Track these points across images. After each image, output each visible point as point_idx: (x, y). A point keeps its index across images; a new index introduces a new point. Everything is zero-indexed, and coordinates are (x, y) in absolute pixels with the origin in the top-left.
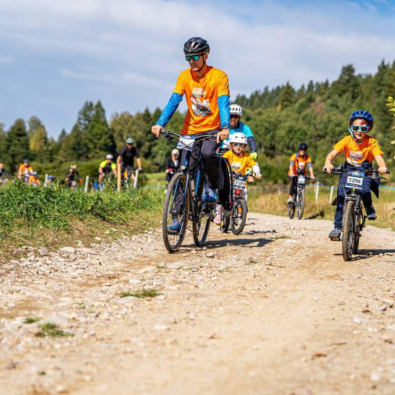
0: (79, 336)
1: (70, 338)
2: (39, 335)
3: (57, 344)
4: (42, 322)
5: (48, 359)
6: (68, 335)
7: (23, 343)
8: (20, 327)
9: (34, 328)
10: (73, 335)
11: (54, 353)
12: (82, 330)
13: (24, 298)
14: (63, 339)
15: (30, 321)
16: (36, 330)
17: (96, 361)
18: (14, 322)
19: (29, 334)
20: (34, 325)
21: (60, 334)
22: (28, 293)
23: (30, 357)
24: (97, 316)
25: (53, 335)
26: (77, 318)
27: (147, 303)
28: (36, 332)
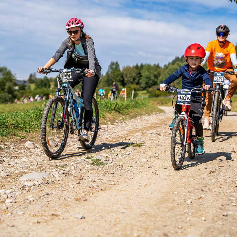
0: (110, 164)
1: (105, 166)
2: (92, 164)
3: (101, 168)
4: (93, 158)
5: (96, 175)
7: (86, 168)
8: (84, 161)
9: (90, 161)
10: (107, 164)
11: (99, 173)
12: (111, 161)
14: (103, 166)
15: (89, 158)
16: (91, 162)
17: (116, 175)
18: (82, 159)
19: (88, 164)
20: (90, 160)
21: (102, 164)
23: (88, 174)
24: (117, 156)
25: (98, 164)
26: (108, 156)
27: (138, 149)
28: (91, 163)
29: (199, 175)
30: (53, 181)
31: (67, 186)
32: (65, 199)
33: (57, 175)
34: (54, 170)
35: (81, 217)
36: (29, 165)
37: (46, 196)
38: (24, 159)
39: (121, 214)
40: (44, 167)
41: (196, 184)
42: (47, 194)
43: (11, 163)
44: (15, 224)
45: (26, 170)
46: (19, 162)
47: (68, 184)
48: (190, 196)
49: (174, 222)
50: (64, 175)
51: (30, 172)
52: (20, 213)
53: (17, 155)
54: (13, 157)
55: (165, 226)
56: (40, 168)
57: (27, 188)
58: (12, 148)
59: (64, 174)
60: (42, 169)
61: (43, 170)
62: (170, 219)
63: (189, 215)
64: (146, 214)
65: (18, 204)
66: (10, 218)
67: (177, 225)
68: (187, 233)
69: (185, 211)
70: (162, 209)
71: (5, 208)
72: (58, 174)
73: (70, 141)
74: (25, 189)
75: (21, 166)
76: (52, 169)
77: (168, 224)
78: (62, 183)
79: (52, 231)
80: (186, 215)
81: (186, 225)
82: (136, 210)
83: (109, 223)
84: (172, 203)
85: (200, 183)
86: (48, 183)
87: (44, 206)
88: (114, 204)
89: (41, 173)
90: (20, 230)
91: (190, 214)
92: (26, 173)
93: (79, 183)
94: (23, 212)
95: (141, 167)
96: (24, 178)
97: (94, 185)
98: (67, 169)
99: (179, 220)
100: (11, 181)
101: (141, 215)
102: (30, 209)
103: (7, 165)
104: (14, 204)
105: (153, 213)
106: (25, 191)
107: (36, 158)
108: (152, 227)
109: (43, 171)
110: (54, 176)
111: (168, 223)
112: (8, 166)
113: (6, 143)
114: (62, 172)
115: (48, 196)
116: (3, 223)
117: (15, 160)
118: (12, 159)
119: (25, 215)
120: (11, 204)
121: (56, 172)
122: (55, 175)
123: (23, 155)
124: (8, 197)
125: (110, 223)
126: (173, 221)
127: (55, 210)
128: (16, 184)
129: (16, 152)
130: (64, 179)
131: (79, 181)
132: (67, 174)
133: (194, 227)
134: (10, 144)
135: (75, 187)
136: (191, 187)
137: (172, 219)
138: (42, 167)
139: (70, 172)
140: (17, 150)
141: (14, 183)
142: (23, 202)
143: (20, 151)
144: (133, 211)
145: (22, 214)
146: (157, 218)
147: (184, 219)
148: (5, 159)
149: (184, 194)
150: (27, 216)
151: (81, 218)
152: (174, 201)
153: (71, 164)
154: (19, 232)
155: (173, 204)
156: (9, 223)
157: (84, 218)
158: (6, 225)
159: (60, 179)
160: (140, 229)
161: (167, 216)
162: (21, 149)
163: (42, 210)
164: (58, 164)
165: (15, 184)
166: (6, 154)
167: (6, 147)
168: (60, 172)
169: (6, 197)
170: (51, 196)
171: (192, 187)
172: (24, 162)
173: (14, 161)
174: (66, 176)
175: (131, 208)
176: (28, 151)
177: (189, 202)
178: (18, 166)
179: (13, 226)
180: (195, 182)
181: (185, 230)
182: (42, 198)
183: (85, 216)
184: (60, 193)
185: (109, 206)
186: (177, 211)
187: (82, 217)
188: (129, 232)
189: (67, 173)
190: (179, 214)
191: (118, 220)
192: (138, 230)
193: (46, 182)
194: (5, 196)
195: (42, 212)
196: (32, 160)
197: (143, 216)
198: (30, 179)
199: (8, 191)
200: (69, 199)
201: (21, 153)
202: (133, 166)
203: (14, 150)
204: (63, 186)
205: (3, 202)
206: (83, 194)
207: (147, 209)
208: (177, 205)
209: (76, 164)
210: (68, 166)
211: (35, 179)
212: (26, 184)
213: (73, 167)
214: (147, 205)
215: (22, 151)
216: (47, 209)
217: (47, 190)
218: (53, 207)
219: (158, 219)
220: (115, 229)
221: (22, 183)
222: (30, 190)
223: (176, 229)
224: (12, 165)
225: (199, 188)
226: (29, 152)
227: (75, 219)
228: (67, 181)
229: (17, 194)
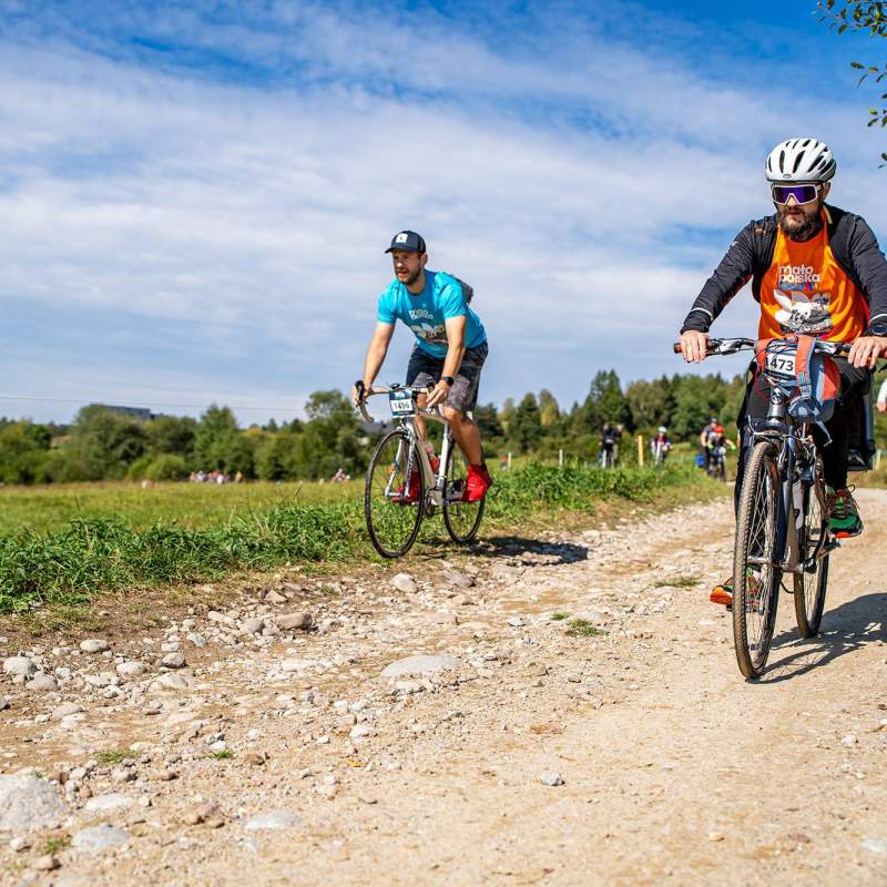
0: (616, 634)
1: (605, 637)
2: (569, 633)
3: (593, 643)
4: (571, 618)
5: (584, 663)
6: (601, 633)
8: (548, 624)
9: (563, 625)
10: (607, 634)
11: (589, 656)
12: (618, 626)
13: (549, 589)
14: (597, 638)
15: (559, 617)
16: (566, 628)
17: (637, 664)
18: (540, 619)
19: (559, 632)
20: (563, 621)
21: (594, 632)
22: (553, 584)
23: (561, 661)
24: (632, 611)
25: (586, 633)
26: (610, 613)
27: (687, 593)
28: (566, 630)
29: (866, 663)
30: (471, 680)
31: (508, 693)
32: (506, 728)
33: (478, 664)
34: (470, 650)
35: (554, 782)
36: (406, 635)
37: (455, 720)
38: (393, 621)
39: (665, 774)
40: (444, 642)
41: (860, 688)
42: (458, 715)
43: (360, 629)
44: (378, 797)
45: (396, 649)
46: (379, 627)
47: (511, 687)
48: (849, 723)
49: (817, 799)
50: (498, 664)
51: (409, 655)
52: (391, 767)
53: (374, 611)
54: (363, 614)
55: (792, 810)
56: (433, 642)
57: (405, 698)
58: (360, 590)
59: (496, 659)
60: (439, 645)
61: (441, 648)
62: (803, 789)
63: (856, 778)
64: (735, 775)
65: (384, 741)
66: (364, 781)
67: (826, 808)
68: (858, 832)
69: (844, 767)
70: (776, 761)
71: (350, 750)
72: (482, 660)
73: (505, 572)
74: (398, 699)
75: (384, 639)
76: (465, 647)
77: (801, 806)
78: (494, 684)
79: (478, 821)
80: (848, 777)
81: (852, 808)
82: (703, 763)
83: (633, 799)
84: (802, 742)
85: (870, 685)
86: (456, 684)
87: (451, 747)
88: (641, 744)
89: (437, 659)
90: (392, 815)
91: (860, 776)
92: (398, 656)
93: (541, 685)
94: (397, 764)
95: (701, 641)
96: (393, 670)
97: (582, 690)
98: (505, 647)
99: (829, 794)
100: (362, 677)
101: (722, 777)
102: (415, 756)
103: (347, 636)
104: (373, 740)
105: (753, 772)
106: (399, 706)
107: (422, 616)
108: (757, 812)
109: (441, 652)
110: (471, 665)
111: (801, 800)
112: (353, 637)
113: (344, 579)
114: (491, 654)
115: (461, 719)
116: (348, 793)
117: (370, 622)
118: (362, 620)
119: (402, 772)
120: (366, 740)
121: (475, 655)
122: (474, 664)
123: (388, 610)
124: (356, 722)
125: (637, 799)
126: (814, 795)
127: (482, 759)
128: (374, 687)
129: (370, 602)
130: (500, 673)
131: (539, 678)
132: (506, 661)
133: (875, 813)
134: (355, 581)
135: (531, 696)
136: (847, 697)
137: (811, 790)
138: (438, 641)
139: (513, 655)
140: (372, 596)
141: (368, 683)
142: (397, 736)
143: (380, 599)
144: (695, 765)
145: (396, 769)
146: (767, 786)
147: (845, 790)
148: (343, 618)
149: (832, 716)
150: (407, 774)
151: (555, 785)
152: (806, 737)
153: (514, 633)
154: (392, 819)
155: (805, 747)
156: (361, 795)
157: (563, 783)
158: (355, 800)
159: (489, 673)
160: (723, 818)
161: (795, 779)
162: (383, 595)
163: (446, 759)
164: (479, 634)
165: (370, 684)
166: (345, 607)
167: (344, 587)
168: (486, 656)
169: (352, 721)
170: (467, 719)
171: (850, 697)
172: (393, 626)
173: (365, 623)
174: (503, 664)
175: (690, 757)
176: (399, 600)
177: (849, 739)
178: (377, 638)
179: (375, 802)
180: (858, 683)
181: (851, 822)
182: (445, 724)
183: (564, 777)
184: (491, 713)
185: (629, 752)
186: (819, 767)
187: (558, 780)
188: (692, 828)
189: (505, 658)
190: (829, 776)
191: (657, 791)
192: (718, 822)
193: (453, 681)
194: (349, 718)
195: (448, 765)
196: (411, 621)
197: (728, 779)
198: (409, 672)
199: (356, 706)
200: (517, 730)
201: (384, 605)
202: (680, 638)
203: (366, 596)
204: (499, 691)
205: (345, 734)
206: (554, 715)
207: (733, 760)
208: (817, 749)
209: (527, 632)
210: (505, 638)
211: (424, 673)
212: (400, 685)
213: (519, 642)
214: (733, 748)
215: (386, 600)
216: (460, 755)
217: (456, 704)
218: (476, 752)
219: (770, 790)
220: (651, 816)
221: (391, 682)
222: (412, 702)
223: (827, 820)
224: (362, 636)
225: (870, 701)
226: (404, 601)
227: (539, 786)
228: (506, 680)
229: (379, 712)
